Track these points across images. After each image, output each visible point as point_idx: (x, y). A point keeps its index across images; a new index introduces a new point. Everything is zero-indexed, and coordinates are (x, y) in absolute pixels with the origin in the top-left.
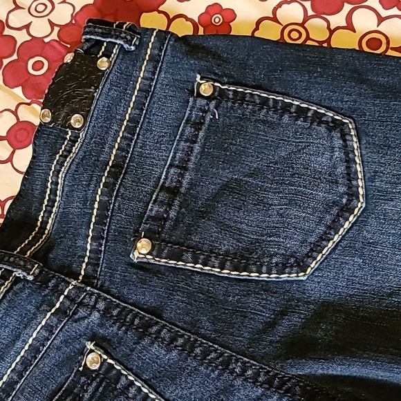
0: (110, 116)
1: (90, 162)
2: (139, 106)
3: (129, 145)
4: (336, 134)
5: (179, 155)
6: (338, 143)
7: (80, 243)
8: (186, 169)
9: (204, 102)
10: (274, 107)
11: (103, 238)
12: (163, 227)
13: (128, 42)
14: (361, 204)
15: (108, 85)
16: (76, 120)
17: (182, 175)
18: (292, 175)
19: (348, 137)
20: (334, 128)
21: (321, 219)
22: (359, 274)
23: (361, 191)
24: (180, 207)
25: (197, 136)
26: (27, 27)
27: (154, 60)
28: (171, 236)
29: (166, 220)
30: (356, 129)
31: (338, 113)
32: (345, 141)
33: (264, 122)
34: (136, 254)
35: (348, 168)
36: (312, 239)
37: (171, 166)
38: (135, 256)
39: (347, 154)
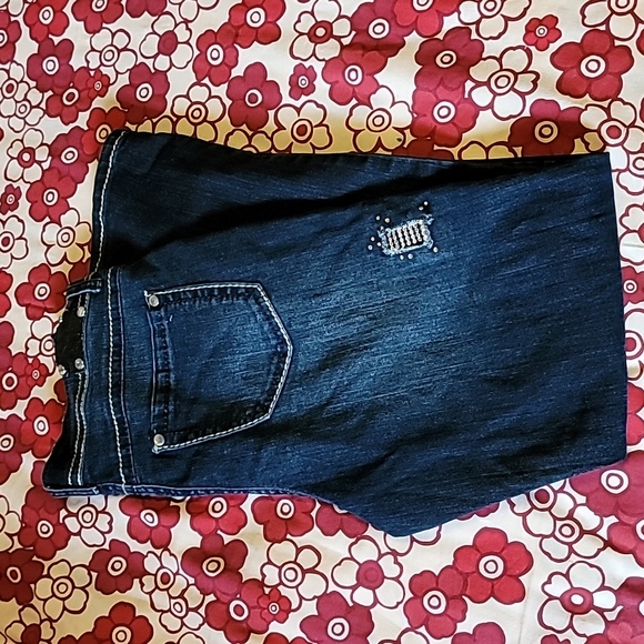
0: (99, 348)
1: (97, 390)
2: (117, 333)
3: (120, 366)
4: (251, 301)
5: (159, 362)
6: (255, 308)
7: (112, 455)
8: (169, 371)
9: (156, 313)
10: (203, 295)
11: (128, 445)
12: (167, 421)
13: (95, 288)
14: (290, 348)
15: (89, 327)
16: (80, 364)
17: (168, 376)
18: (238, 345)
19: (261, 300)
20: (249, 296)
21: (269, 370)
22: (303, 399)
23: (286, 337)
24: (175, 401)
25: (165, 342)
26: (65, 258)
27: (114, 291)
28: (175, 426)
29: (167, 415)
30: (264, 289)
31: (247, 282)
32: (259, 304)
33: (201, 312)
34: (156, 448)
35: (270, 324)
36: (267, 388)
37: (158, 372)
38: (156, 450)
39: (265, 314)
